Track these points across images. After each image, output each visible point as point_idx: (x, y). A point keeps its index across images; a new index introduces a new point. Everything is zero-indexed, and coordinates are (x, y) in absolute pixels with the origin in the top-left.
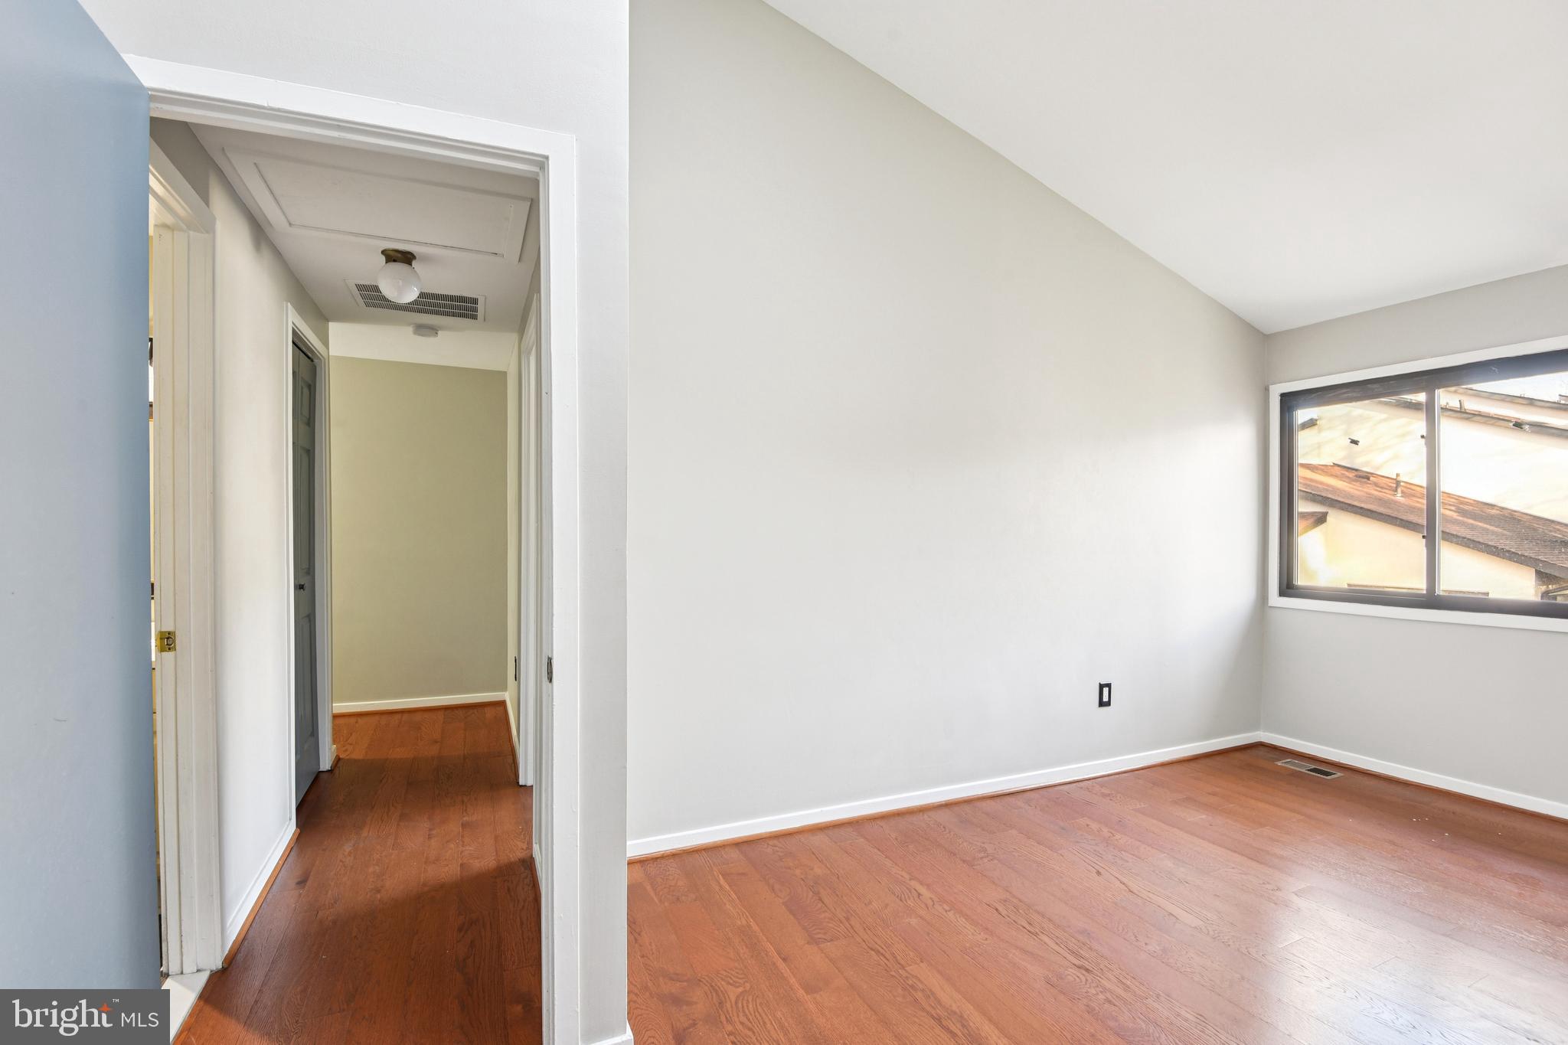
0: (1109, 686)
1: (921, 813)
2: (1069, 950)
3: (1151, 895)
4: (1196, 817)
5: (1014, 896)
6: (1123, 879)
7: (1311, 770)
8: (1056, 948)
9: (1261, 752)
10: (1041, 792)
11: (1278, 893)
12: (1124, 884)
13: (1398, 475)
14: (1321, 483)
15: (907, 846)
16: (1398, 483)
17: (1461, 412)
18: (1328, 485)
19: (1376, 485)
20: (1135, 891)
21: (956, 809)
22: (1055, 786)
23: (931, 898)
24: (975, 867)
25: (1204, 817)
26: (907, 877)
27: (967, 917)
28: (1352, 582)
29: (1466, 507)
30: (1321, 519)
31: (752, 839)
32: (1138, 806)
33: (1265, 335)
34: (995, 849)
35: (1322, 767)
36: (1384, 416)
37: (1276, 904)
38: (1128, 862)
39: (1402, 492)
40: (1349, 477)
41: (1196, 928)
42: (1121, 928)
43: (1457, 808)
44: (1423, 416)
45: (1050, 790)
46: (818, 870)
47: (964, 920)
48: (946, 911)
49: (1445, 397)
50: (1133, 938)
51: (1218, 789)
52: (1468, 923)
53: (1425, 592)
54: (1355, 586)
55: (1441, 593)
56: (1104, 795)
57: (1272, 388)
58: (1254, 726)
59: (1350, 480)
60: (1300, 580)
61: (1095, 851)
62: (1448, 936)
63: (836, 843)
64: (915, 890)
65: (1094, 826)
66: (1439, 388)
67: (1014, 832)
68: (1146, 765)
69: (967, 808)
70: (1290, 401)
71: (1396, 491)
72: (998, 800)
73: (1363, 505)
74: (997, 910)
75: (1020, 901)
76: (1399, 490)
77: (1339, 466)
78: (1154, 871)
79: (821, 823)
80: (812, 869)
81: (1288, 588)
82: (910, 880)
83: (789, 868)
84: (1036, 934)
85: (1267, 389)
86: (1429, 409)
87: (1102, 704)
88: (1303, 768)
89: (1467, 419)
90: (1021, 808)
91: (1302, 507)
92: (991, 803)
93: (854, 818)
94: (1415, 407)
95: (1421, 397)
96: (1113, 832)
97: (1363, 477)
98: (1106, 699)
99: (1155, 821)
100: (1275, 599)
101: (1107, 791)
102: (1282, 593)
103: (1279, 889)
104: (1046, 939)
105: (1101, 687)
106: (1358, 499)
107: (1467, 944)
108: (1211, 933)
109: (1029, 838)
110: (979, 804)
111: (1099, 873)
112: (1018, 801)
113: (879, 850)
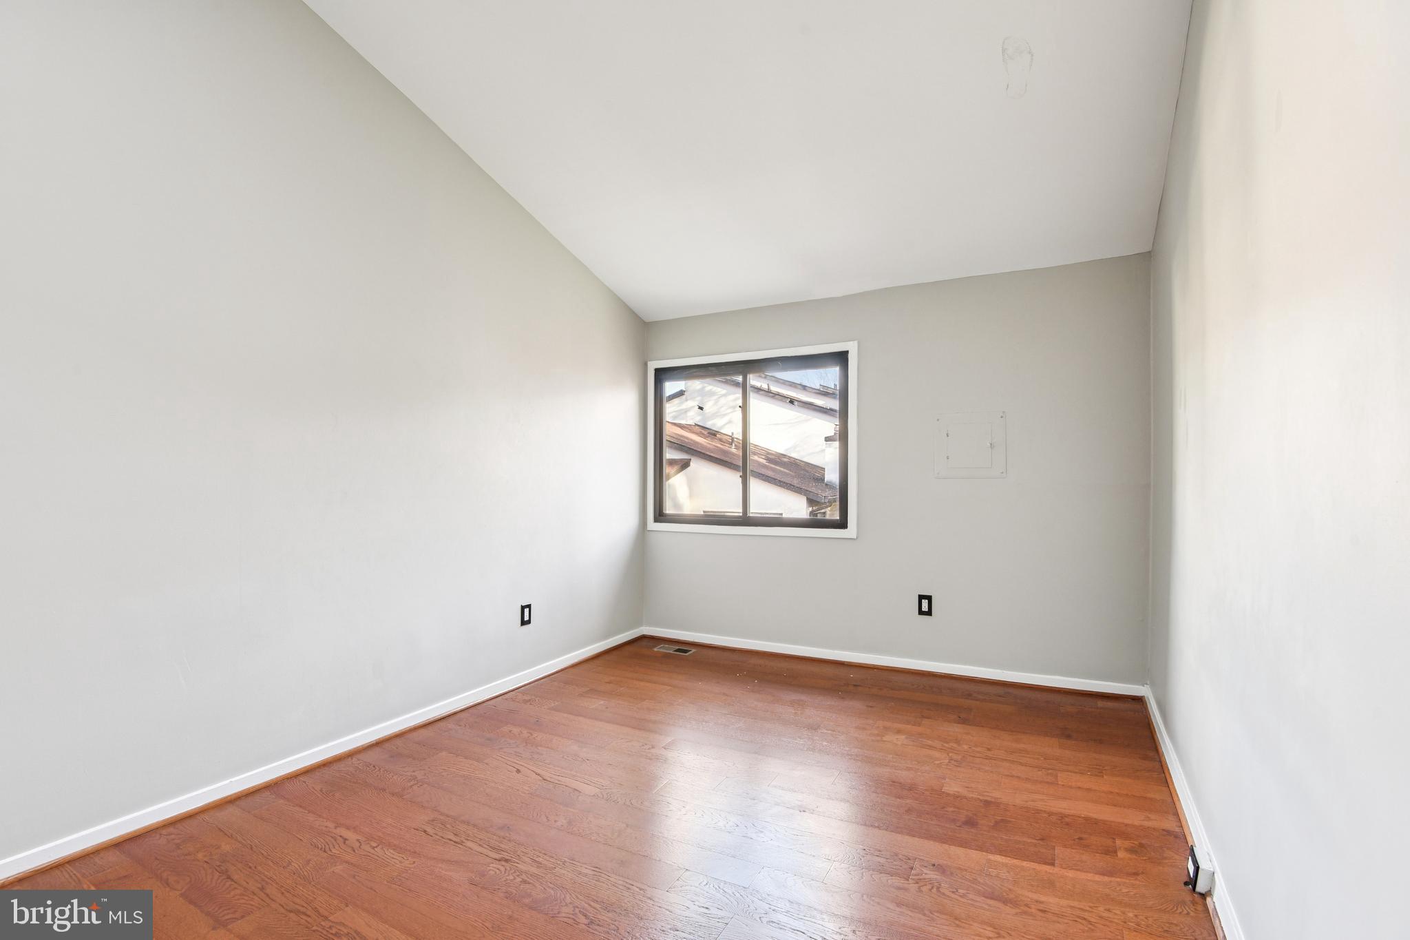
0: (529, 606)
1: (350, 758)
2: (491, 847)
3: (560, 778)
4: (597, 704)
5: (442, 814)
6: (539, 771)
7: (677, 651)
8: (480, 849)
9: (644, 643)
10: (470, 710)
11: (653, 751)
12: (539, 775)
13: (733, 434)
14: (687, 438)
15: (333, 795)
16: (733, 439)
17: (768, 392)
18: (691, 440)
19: (720, 440)
20: (549, 779)
21: (387, 745)
22: (484, 702)
23: (358, 840)
24: (405, 797)
25: (602, 702)
26: (331, 825)
27: (396, 848)
28: (707, 509)
29: (770, 456)
30: (685, 465)
31: (138, 834)
32: (553, 705)
33: (645, 322)
34: (425, 774)
35: (683, 647)
36: (724, 392)
37: (650, 759)
38: (542, 754)
39: (735, 445)
40: (703, 434)
41: (594, 795)
42: (535, 815)
43: (761, 661)
44: (740, 391)
45: (479, 707)
46: (226, 847)
47: (392, 851)
48: (374, 848)
49: (754, 380)
50: (545, 820)
51: (612, 678)
52: (768, 741)
53: (741, 514)
54: (708, 512)
55: (751, 515)
56: (525, 702)
57: (650, 364)
58: (639, 623)
59: (705, 437)
60: (669, 510)
61: (515, 752)
62: (756, 753)
63: (249, 812)
64: (341, 836)
65: (516, 730)
66: (750, 373)
67: (444, 754)
68: (560, 669)
69: (399, 742)
70: (662, 375)
71: (732, 444)
72: (430, 728)
73: (712, 454)
74: (425, 831)
75: (448, 816)
76: (734, 445)
77: (698, 426)
78: (563, 757)
79: (230, 796)
80: (219, 847)
81: (660, 516)
82: (336, 828)
83: (189, 854)
84: (461, 843)
85: (646, 365)
86: (744, 386)
87: (524, 623)
88: (670, 650)
89: (773, 397)
90: (451, 729)
91: (669, 454)
92: (422, 731)
93: (272, 780)
94: (736, 384)
95: (740, 379)
96: (531, 732)
97: (713, 434)
98: (526, 618)
99: (565, 715)
100: (652, 525)
101: (527, 698)
102: (656, 520)
103: (653, 747)
104: (469, 844)
105: (523, 608)
106: (709, 450)
107: (767, 756)
108: (605, 796)
109: (457, 756)
110: (410, 736)
111: (518, 771)
112: (449, 724)
113: (301, 806)
